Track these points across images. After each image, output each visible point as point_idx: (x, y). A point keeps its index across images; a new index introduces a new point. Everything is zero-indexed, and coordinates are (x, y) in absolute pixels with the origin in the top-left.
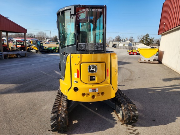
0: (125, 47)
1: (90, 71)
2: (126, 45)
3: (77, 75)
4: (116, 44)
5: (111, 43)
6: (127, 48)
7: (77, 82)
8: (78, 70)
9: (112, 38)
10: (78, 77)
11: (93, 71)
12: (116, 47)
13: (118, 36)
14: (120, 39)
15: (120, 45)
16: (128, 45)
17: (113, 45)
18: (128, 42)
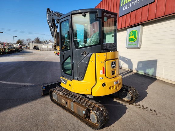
0: (49, 49)
1: (112, 67)
2: (49, 47)
3: (102, 72)
4: (37, 46)
5: (31, 44)
6: (51, 50)
7: (103, 78)
8: (103, 67)
9: (31, 40)
10: (103, 73)
11: (114, 67)
12: (38, 49)
13: (37, 38)
14: (40, 40)
15: (43, 46)
16: (51, 47)
17: (34, 47)
18: (51, 43)
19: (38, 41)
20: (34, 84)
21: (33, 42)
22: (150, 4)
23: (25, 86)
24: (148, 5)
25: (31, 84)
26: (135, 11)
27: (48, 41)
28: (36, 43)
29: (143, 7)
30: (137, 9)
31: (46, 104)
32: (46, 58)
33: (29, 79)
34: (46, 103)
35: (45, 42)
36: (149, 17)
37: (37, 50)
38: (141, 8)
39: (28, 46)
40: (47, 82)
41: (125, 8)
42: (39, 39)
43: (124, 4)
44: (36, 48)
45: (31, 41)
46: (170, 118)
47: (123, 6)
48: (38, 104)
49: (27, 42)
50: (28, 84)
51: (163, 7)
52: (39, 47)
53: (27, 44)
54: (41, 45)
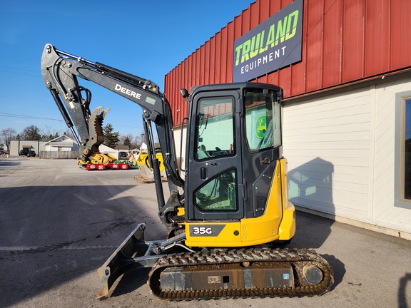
0: (63, 154)
2: (63, 149)
4: (32, 147)
5: (14, 144)
6: (69, 156)
12: (33, 155)
13: (32, 128)
14: (39, 133)
15: (49, 148)
16: (70, 149)
17: (21, 149)
18: (69, 141)
19: (33, 135)
20: (35, 248)
21: (18, 138)
22: (293, 64)
23: (12, 253)
24: (289, 66)
25: (28, 249)
26: (266, 77)
27: (61, 135)
28: (27, 139)
29: (280, 69)
30: (269, 74)
31: (77, 296)
32: (57, 177)
33: (21, 234)
34: (75, 293)
35: (51, 137)
36: (293, 90)
37: (32, 159)
38: (276, 71)
39: (5, 148)
40: (70, 240)
41: (244, 69)
42: (37, 129)
43: (243, 61)
44: (26, 152)
45: (16, 135)
46: (356, 298)
47: (241, 65)
48: (55, 298)
49: (4, 137)
50: (21, 248)
51: (319, 72)
52: (35, 150)
53: (3, 142)
54: (42, 144)
